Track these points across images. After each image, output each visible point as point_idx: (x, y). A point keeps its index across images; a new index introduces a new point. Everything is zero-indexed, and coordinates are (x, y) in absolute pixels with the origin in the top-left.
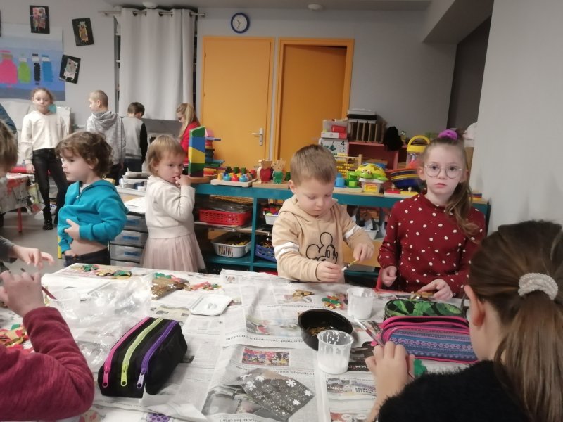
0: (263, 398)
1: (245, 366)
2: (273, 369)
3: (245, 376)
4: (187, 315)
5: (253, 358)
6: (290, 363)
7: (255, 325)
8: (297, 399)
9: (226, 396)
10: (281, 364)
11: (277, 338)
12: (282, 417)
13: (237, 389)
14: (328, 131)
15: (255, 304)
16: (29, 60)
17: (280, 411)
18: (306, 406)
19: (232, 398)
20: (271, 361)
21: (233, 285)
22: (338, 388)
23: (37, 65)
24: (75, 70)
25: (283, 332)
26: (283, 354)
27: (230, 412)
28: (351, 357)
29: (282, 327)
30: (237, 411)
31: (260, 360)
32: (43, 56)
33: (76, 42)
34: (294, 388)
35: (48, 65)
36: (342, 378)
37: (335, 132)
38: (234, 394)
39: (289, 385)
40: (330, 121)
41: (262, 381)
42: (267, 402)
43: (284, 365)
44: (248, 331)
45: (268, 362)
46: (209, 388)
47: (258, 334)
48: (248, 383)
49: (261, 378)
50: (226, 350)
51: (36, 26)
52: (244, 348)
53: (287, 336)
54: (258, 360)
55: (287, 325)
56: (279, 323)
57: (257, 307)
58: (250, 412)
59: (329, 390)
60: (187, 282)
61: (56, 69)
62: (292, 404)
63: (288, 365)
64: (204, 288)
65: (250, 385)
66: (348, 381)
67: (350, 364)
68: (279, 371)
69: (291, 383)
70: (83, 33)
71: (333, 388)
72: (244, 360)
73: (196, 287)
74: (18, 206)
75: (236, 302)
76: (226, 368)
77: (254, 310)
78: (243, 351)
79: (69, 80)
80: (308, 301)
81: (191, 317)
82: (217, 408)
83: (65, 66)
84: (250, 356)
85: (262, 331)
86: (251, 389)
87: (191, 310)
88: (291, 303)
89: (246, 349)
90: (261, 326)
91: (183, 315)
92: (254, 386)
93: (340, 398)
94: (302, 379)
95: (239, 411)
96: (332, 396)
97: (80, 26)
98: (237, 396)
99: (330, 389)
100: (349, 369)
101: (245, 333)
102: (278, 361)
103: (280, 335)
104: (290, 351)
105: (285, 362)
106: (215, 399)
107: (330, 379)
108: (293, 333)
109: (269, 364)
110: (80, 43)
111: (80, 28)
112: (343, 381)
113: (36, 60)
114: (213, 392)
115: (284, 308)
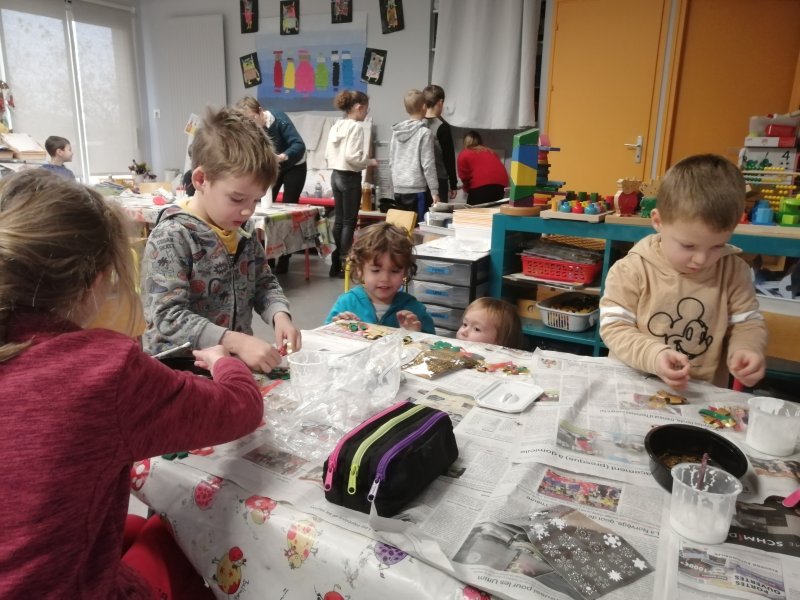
0: (557, 556)
1: (543, 497)
2: (586, 511)
3: (536, 514)
4: (471, 407)
5: (558, 488)
6: (618, 508)
7: (574, 438)
8: (618, 570)
9: (497, 540)
10: (603, 506)
11: (606, 461)
12: (586, 595)
13: (519, 533)
14: (760, 135)
15: (580, 404)
16: (328, 59)
17: (582, 583)
18: (632, 587)
19: (507, 545)
20: (587, 497)
21: (552, 370)
22: (701, 569)
23: (336, 65)
24: (379, 67)
25: (619, 454)
26: (609, 490)
27: (497, 567)
28: (736, 517)
29: (618, 445)
30: (508, 567)
31: (569, 493)
32: (344, 52)
33: (383, 28)
34: (616, 551)
35: (348, 63)
36: (711, 552)
37: (772, 135)
38: (513, 540)
39: (607, 543)
40: (765, 118)
41: (561, 528)
42: (563, 563)
43: (608, 508)
44: (559, 444)
45: (581, 498)
46: (476, 522)
47: (575, 451)
48: (537, 526)
49: (560, 523)
50: (516, 467)
51: (337, 14)
52: (546, 470)
53: (625, 460)
54: (565, 492)
55: (628, 443)
56: (616, 438)
57: (583, 409)
58: (529, 574)
59: (682, 567)
60: (482, 359)
61: (358, 68)
62: (607, 577)
63: (615, 511)
64: (505, 371)
65: (539, 530)
66: (724, 561)
67: (732, 529)
68: (597, 517)
69: (612, 541)
70: (392, 17)
71: (691, 566)
72: (541, 488)
73: (494, 368)
74: (304, 247)
75: (550, 396)
76: (509, 496)
77: (577, 413)
78: (543, 474)
79: (372, 81)
80: (674, 411)
81: (475, 410)
82: (479, 556)
83: (369, 63)
84: (553, 483)
85: (583, 446)
86: (540, 537)
87: (478, 401)
88: (642, 411)
89: (549, 473)
90: (582, 440)
91: (465, 405)
92: (546, 534)
93: (701, 587)
94: (635, 537)
95: (513, 568)
96: (684, 579)
97: (388, 6)
98: (515, 544)
99: (683, 565)
100: (729, 540)
101: (552, 447)
102: (599, 500)
103: (612, 458)
104: (624, 487)
105: (611, 504)
106: (479, 542)
107: (687, 550)
108: (636, 458)
109: (582, 503)
110: (387, 30)
111: (389, 9)
112: (711, 558)
113: (335, 58)
114: (478, 530)
115: (629, 416)
